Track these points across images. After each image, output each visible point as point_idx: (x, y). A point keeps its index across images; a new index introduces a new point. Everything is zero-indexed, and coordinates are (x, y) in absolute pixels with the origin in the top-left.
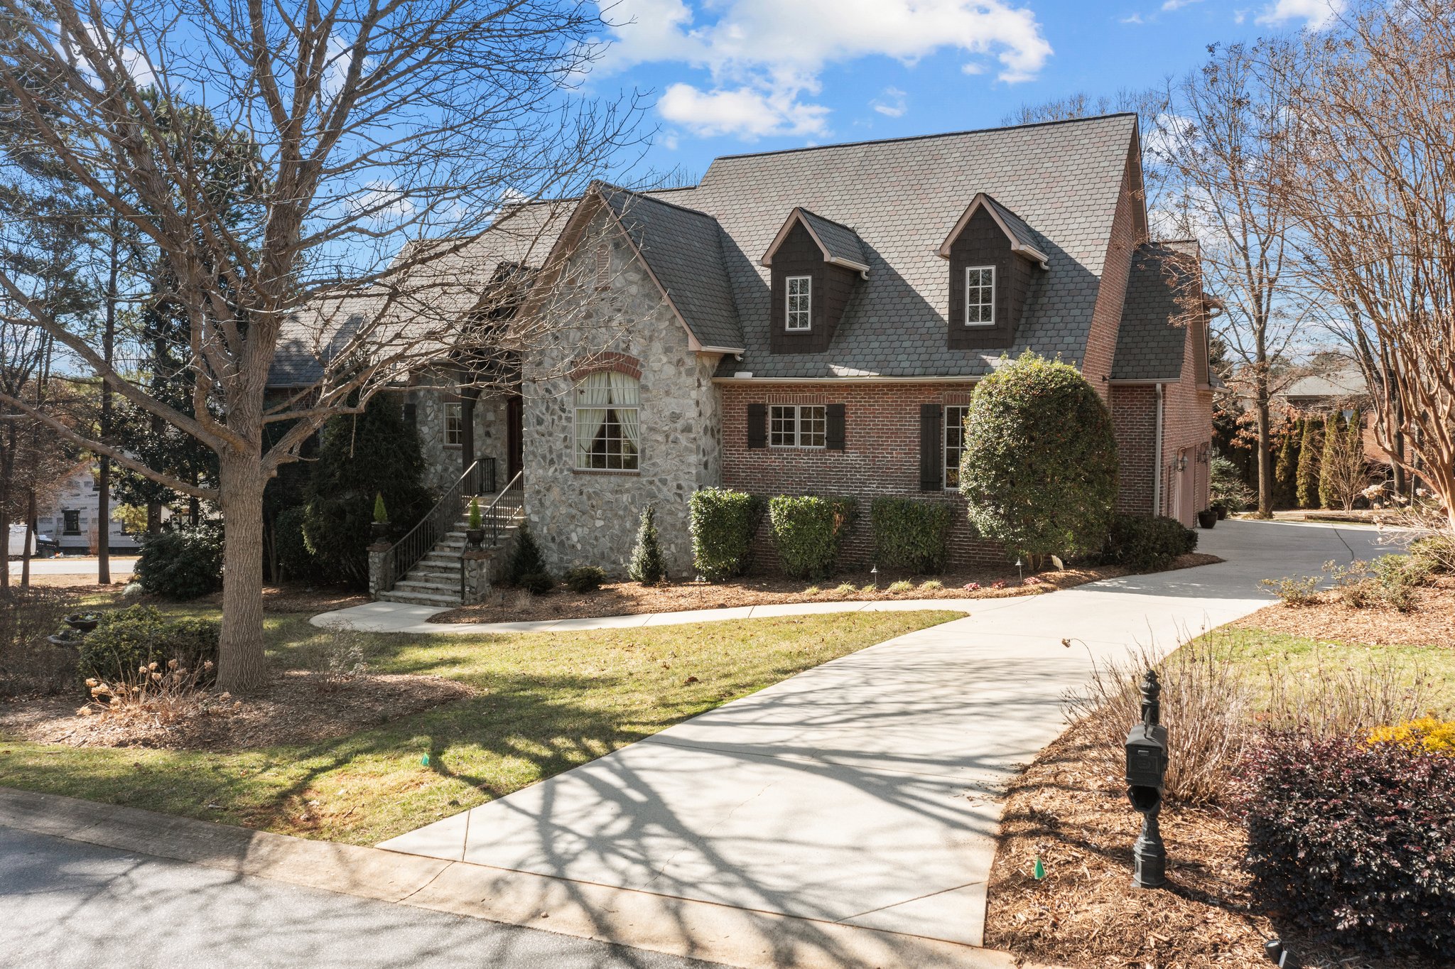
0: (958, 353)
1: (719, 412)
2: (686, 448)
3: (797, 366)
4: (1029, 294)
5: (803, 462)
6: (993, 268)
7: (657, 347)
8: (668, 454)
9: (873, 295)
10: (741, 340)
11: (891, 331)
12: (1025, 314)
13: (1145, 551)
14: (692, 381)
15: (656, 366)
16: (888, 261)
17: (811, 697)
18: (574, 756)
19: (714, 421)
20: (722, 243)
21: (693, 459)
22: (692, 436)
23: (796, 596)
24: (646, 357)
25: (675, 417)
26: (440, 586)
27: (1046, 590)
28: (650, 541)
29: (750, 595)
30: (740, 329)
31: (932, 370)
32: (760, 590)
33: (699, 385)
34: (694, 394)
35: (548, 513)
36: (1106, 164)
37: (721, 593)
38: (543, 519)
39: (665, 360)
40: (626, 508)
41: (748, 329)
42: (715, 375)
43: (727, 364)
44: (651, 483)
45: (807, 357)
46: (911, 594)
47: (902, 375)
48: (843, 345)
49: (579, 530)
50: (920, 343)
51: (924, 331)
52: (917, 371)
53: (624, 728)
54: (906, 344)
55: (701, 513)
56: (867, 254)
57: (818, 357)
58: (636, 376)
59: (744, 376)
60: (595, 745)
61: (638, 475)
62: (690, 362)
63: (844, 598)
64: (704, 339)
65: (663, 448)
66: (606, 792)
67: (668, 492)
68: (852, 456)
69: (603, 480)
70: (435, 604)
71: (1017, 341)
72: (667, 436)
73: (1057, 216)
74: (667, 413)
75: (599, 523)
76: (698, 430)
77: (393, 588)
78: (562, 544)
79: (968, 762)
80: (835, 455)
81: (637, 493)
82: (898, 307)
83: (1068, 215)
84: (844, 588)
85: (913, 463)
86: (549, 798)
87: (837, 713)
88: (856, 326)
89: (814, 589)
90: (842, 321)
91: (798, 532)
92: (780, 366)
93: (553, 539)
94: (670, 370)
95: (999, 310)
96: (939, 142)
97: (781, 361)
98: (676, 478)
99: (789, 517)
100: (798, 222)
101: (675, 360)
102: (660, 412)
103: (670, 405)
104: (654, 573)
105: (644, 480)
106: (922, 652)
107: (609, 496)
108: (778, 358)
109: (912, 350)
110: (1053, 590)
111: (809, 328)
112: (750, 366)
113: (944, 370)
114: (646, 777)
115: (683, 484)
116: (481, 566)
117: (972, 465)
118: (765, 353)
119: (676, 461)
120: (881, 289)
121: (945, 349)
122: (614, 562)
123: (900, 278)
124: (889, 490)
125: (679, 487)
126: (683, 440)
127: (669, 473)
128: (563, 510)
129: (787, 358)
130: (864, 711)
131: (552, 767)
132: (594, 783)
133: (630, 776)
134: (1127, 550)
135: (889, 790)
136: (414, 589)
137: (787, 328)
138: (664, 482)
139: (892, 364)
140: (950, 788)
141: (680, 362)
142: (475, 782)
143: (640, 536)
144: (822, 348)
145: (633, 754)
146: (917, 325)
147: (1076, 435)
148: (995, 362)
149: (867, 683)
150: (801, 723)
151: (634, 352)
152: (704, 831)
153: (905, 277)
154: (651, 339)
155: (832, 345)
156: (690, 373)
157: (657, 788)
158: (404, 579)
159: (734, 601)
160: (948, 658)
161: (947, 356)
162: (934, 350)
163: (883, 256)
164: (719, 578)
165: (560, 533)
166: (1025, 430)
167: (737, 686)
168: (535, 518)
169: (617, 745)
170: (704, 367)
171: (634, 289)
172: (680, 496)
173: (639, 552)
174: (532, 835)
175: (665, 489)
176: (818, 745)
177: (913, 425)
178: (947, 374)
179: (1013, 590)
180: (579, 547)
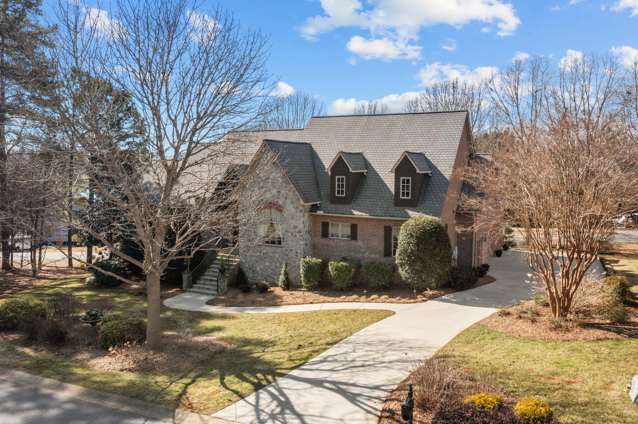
0: (398, 208)
1: (312, 224)
2: (299, 239)
3: (340, 209)
4: (424, 185)
5: (342, 244)
6: (410, 178)
7: (289, 201)
8: (292, 241)
9: (368, 182)
10: (320, 197)
11: (374, 197)
12: (422, 194)
13: (461, 283)
14: (301, 214)
15: (288, 208)
16: (374, 167)
17: (336, 357)
18: (264, 383)
19: (310, 228)
20: (313, 155)
21: (302, 243)
22: (301, 234)
23: (337, 299)
24: (284, 205)
25: (295, 227)
26: (209, 287)
27: (424, 301)
28: (286, 274)
29: (322, 298)
30: (319, 193)
31: (388, 214)
32: (325, 295)
33: (304, 216)
34: (302, 219)
35: (248, 259)
36: (455, 132)
37: (311, 296)
38: (246, 261)
39: (292, 206)
40: (277, 259)
41: (322, 193)
42: (310, 212)
43: (314, 208)
44: (287, 250)
45: (344, 206)
46: (378, 300)
47: (377, 216)
48: (357, 202)
49: (260, 266)
50: (384, 203)
51: (386, 198)
52: (383, 214)
53: (279, 371)
54: (380, 203)
55: (304, 266)
56: (367, 165)
57: (347, 206)
58: (281, 211)
59: (320, 212)
60: (270, 377)
61: (282, 247)
62: (300, 208)
63: (354, 301)
64: (306, 201)
65: (291, 238)
66: (274, 397)
67: (292, 254)
68: (360, 243)
69: (269, 248)
70: (207, 294)
71: (419, 205)
72: (292, 234)
73: (436, 153)
74: (292, 225)
75: (267, 264)
76: (303, 232)
77: (191, 287)
78: (253, 271)
79: (377, 388)
80: (353, 242)
81: (281, 254)
82: (377, 187)
83: (440, 153)
84: (355, 296)
85: (381, 247)
86: (258, 398)
87: (343, 366)
88: (361, 194)
89: (344, 297)
90: (357, 192)
91: (339, 275)
92: (333, 209)
93: (250, 269)
94: (294, 210)
95: (412, 193)
96: (395, 117)
97: (334, 207)
98: (296, 249)
99: (336, 270)
100: (340, 156)
101: (295, 206)
102: (290, 225)
103: (293, 223)
104: (289, 286)
105: (284, 249)
106: (375, 335)
107: (271, 254)
108: (333, 205)
109: (381, 206)
110: (427, 300)
111: (344, 195)
112: (323, 208)
113: (392, 215)
114: (285, 391)
115: (298, 252)
116: (224, 281)
117: (400, 255)
118: (329, 203)
119: (295, 243)
120: (371, 179)
121: (393, 206)
122: (273, 278)
123: (378, 175)
124: (373, 256)
125: (297, 253)
126: (298, 236)
127: (293, 247)
128: (254, 258)
129: (337, 206)
130: (351, 365)
131: (258, 387)
132: (270, 393)
133: (280, 390)
134: (455, 283)
135: (353, 398)
136: (199, 288)
137: (336, 195)
138: (291, 250)
139: (374, 211)
140: (370, 398)
141: (297, 208)
142: (236, 392)
143: (282, 272)
144: (349, 203)
145: (282, 382)
146: (384, 195)
147: (436, 246)
148: (410, 213)
149: (354, 351)
150: (331, 370)
151: (280, 202)
152: (301, 412)
153: (380, 175)
154: (286, 198)
155: (352, 202)
156: (300, 211)
157: (289, 396)
158: (196, 283)
159: (316, 301)
160: (382, 338)
161: (394, 209)
162: (389, 206)
163: (373, 165)
164: (311, 289)
165: (253, 267)
166: (417, 244)
167: (314, 352)
168: (243, 261)
169: (277, 378)
170: (306, 209)
171: (280, 180)
172: (297, 256)
173: (282, 278)
174: (254, 413)
175: (291, 253)
176: (336, 380)
177: (381, 233)
178: (393, 216)
179: (412, 300)
180: (260, 272)
